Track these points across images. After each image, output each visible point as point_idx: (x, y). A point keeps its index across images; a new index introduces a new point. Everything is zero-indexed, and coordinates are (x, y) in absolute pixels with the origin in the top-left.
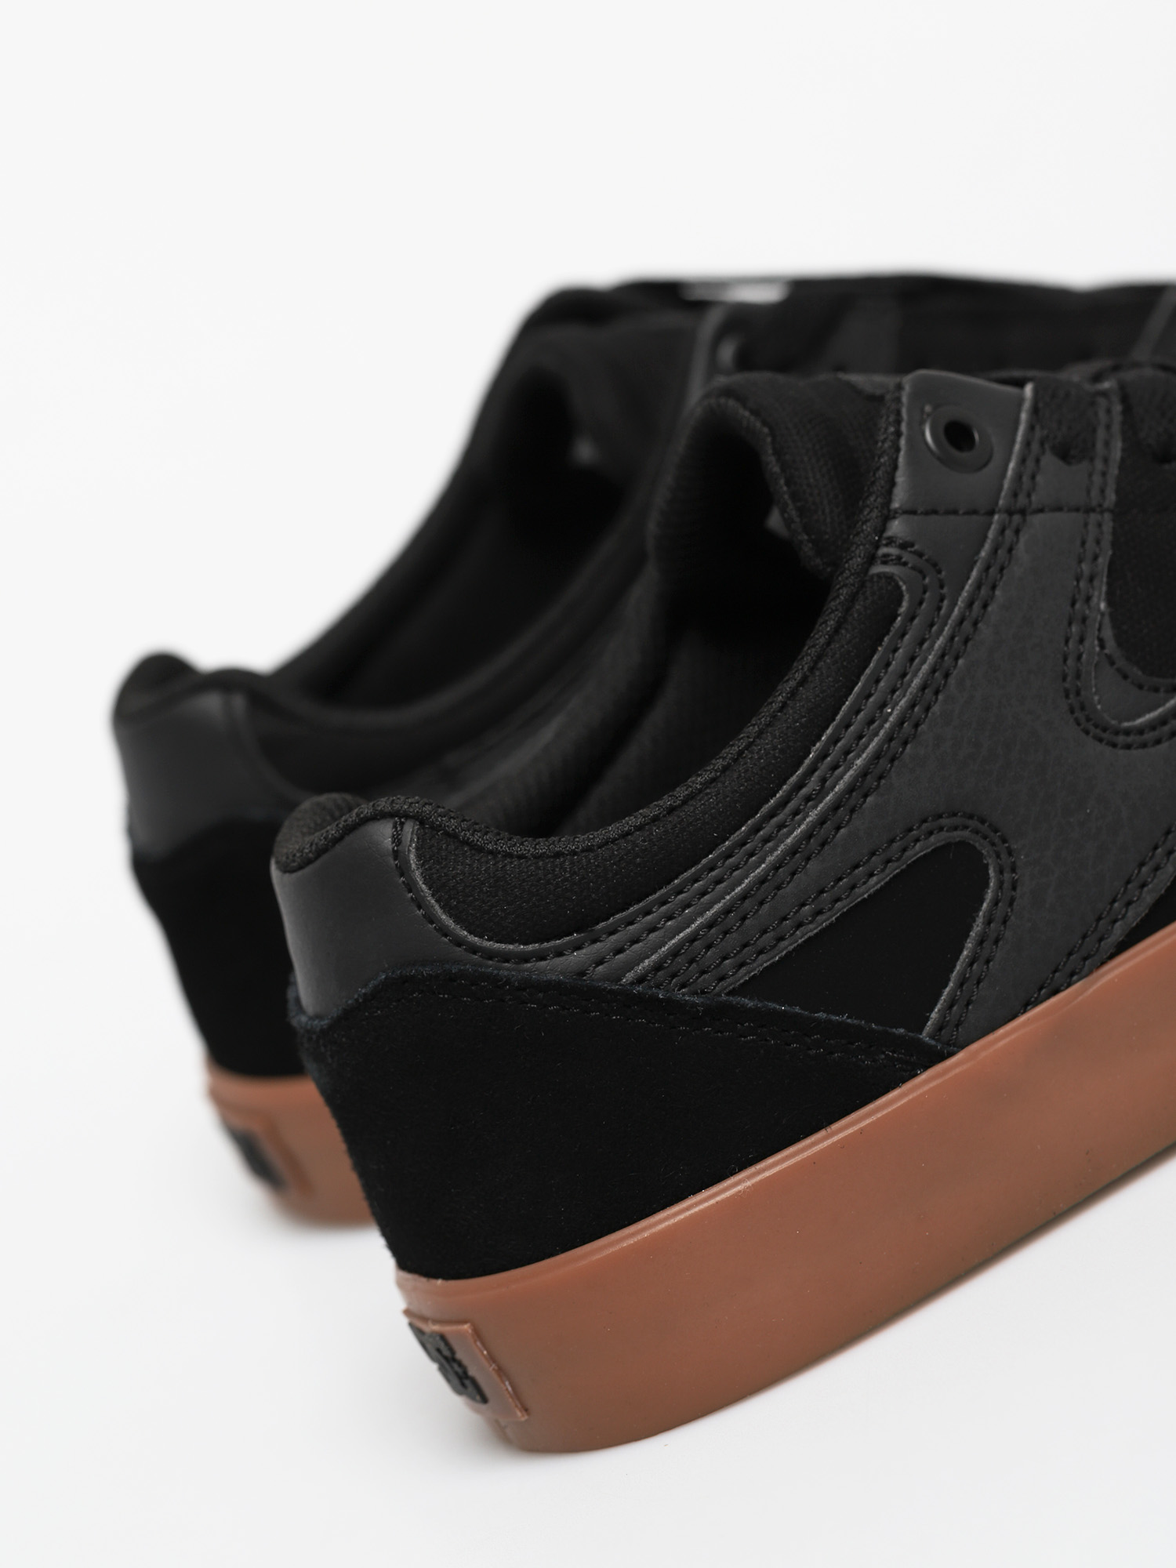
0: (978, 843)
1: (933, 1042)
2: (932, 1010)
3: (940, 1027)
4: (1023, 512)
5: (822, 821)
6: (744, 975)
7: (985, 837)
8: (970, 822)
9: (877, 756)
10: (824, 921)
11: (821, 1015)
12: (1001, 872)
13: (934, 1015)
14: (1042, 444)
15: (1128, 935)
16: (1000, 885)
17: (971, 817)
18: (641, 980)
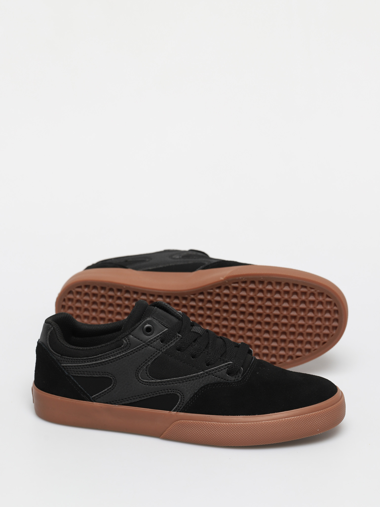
0: (113, 380)
1: (91, 399)
2: (94, 395)
3: (94, 398)
4: (148, 345)
5: (95, 364)
6: (74, 375)
7: (114, 380)
8: (113, 377)
9: (106, 361)
10: (87, 376)
11: (80, 386)
12: (113, 385)
13: (94, 396)
14: (160, 338)
15: (124, 404)
16: (112, 387)
17: (114, 376)
18: (63, 366)
